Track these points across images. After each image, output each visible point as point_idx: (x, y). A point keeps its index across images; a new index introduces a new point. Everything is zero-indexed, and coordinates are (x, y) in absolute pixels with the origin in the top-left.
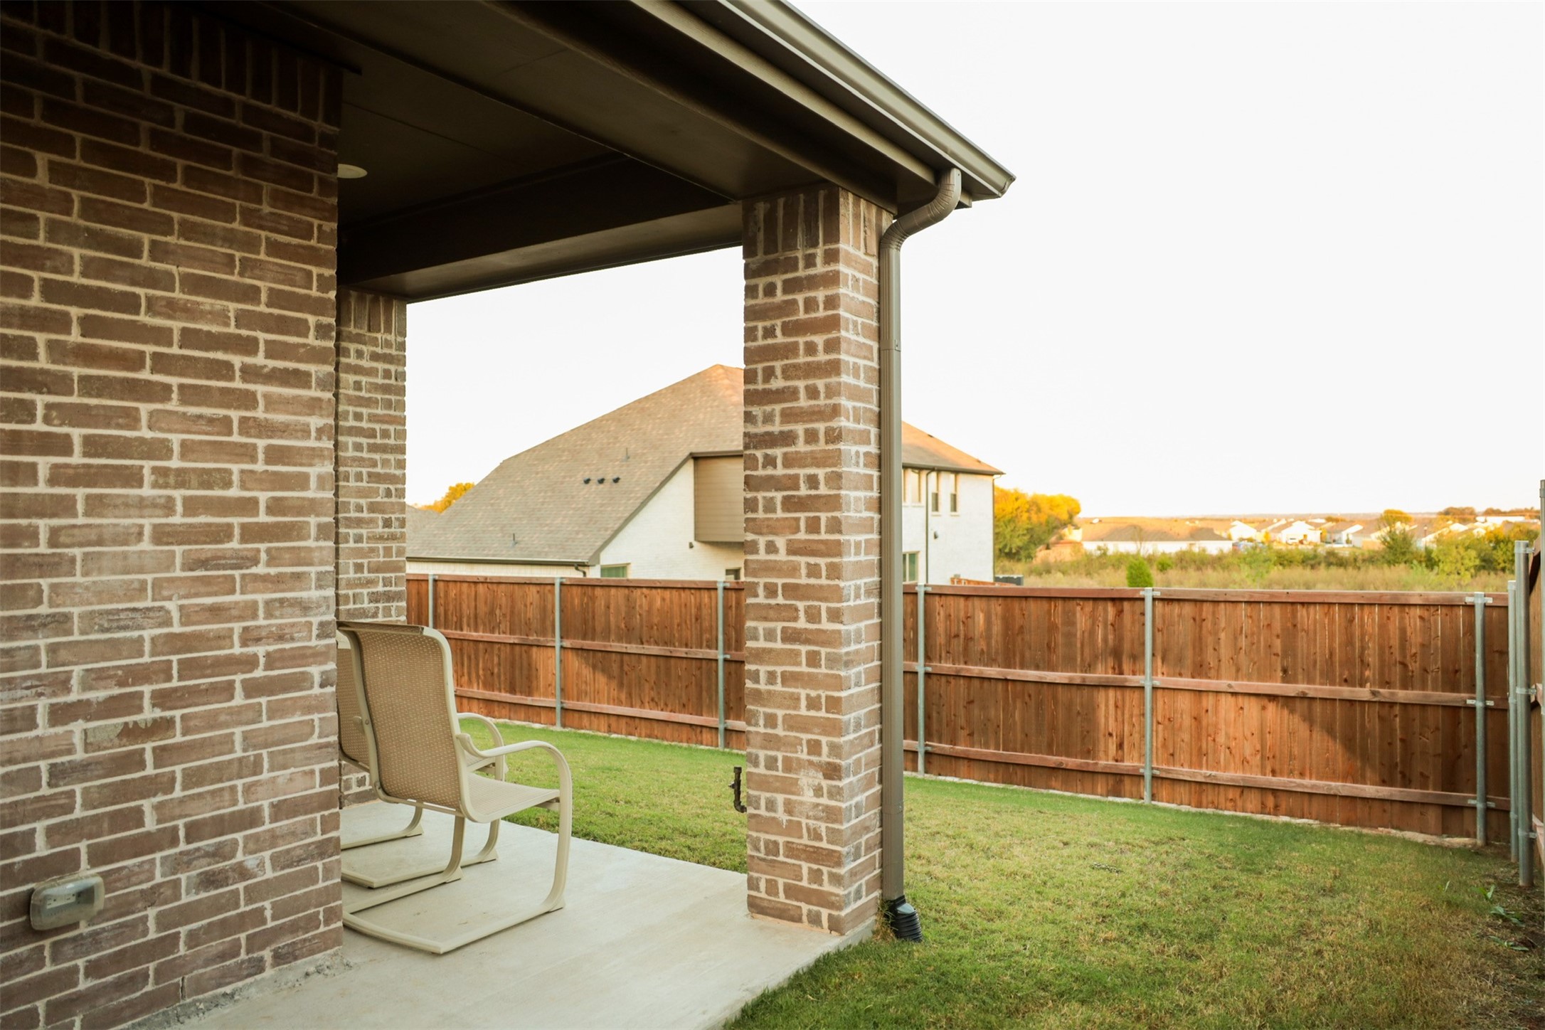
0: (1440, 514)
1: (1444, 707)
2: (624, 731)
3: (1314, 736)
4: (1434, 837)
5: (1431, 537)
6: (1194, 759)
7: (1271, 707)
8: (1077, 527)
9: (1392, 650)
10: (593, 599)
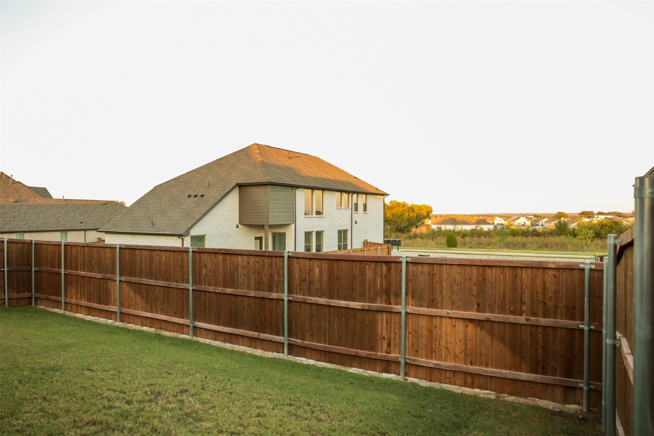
0: (580, 214)
1: (566, 328)
2: (149, 325)
3: (494, 343)
4: (559, 405)
5: (575, 224)
6: (428, 354)
7: (471, 326)
8: (430, 218)
9: (538, 295)
10: (135, 256)
